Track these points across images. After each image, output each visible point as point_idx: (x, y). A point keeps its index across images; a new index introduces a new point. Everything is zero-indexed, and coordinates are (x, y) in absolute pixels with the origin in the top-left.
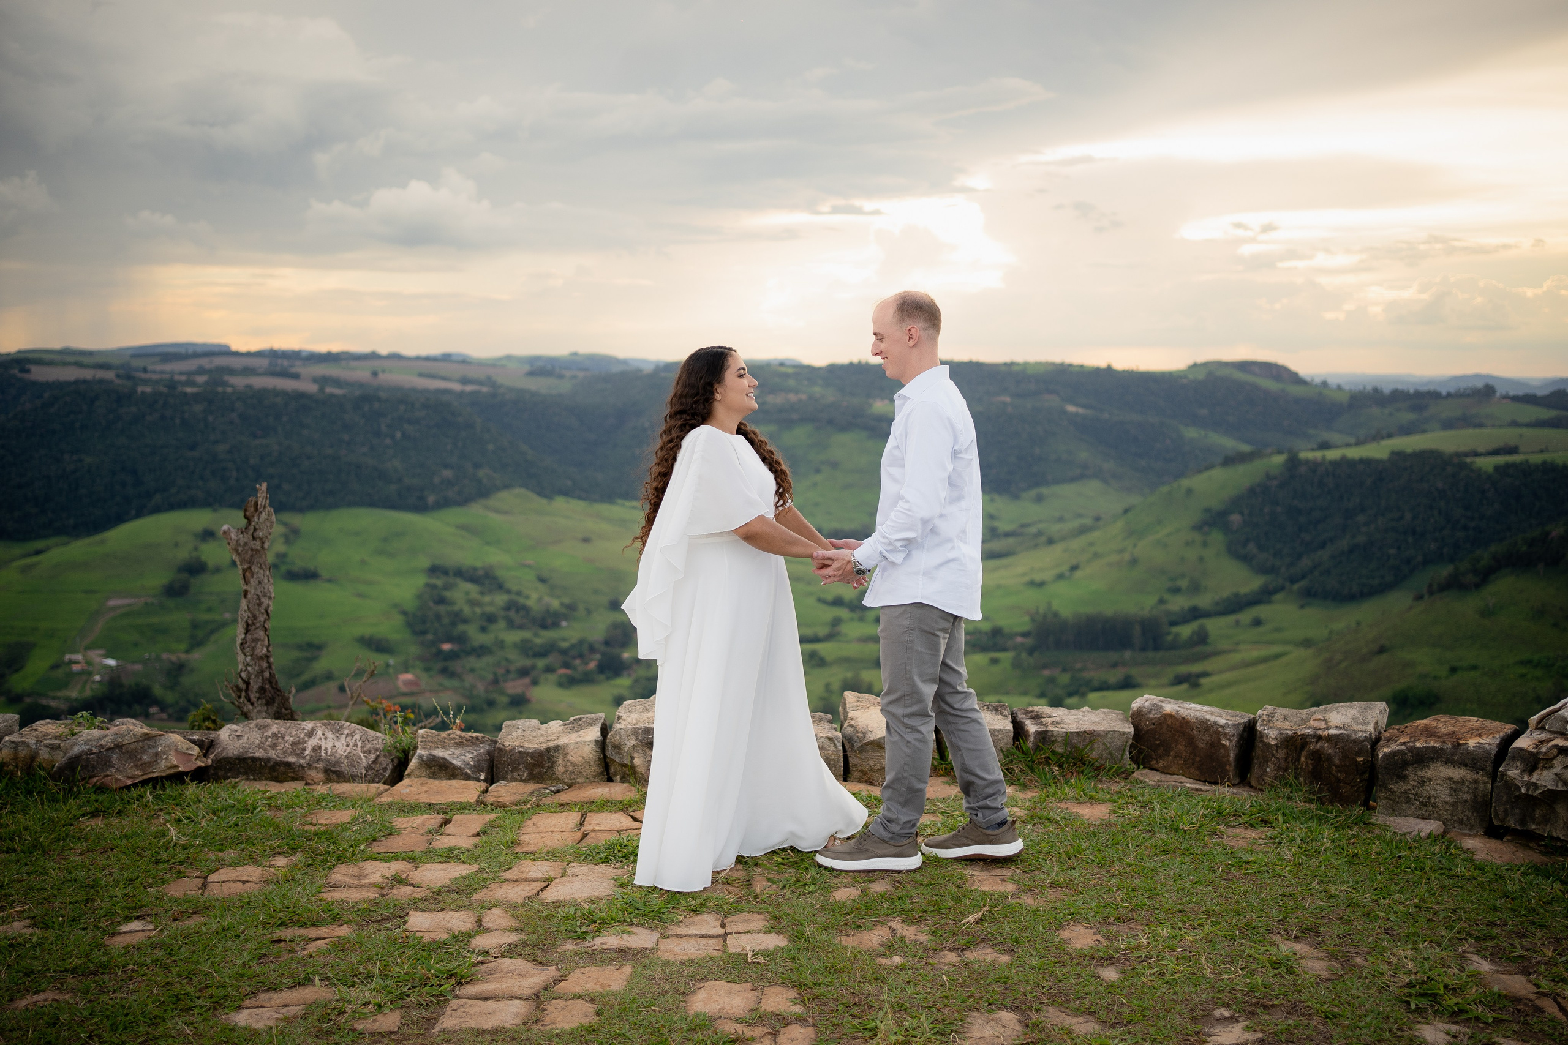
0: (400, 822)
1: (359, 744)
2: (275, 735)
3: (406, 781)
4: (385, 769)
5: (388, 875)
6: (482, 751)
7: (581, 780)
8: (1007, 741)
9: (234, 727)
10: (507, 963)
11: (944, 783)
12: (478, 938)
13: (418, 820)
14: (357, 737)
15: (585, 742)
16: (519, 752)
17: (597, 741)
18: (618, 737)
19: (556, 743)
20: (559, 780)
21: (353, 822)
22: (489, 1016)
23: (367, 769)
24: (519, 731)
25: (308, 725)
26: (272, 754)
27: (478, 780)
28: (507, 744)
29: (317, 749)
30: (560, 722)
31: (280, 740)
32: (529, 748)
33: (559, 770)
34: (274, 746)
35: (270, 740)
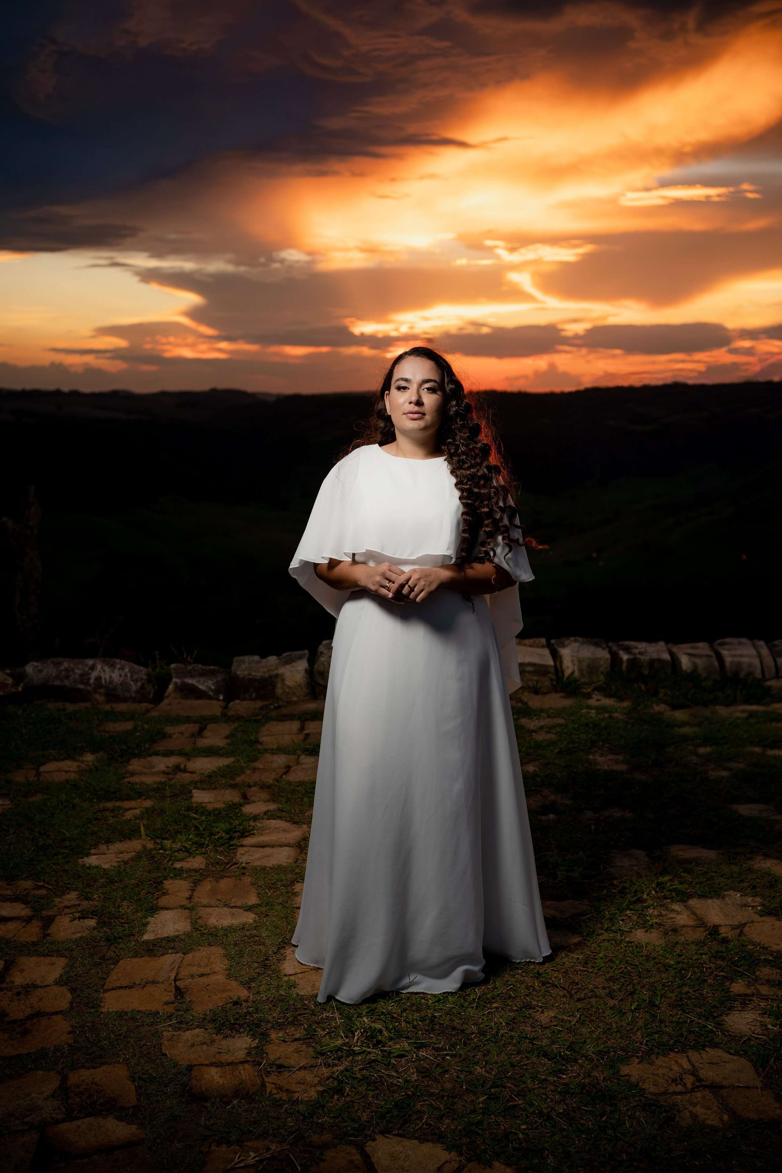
0: (169, 729)
1: (129, 675)
2: (66, 670)
3: (166, 701)
4: (149, 693)
5: (170, 766)
6: (219, 679)
7: (295, 699)
8: (605, 666)
9: (36, 664)
10: (273, 823)
11: (561, 697)
12: (247, 806)
13: (183, 728)
14: (127, 670)
15: (297, 672)
16: (249, 679)
17: (306, 671)
18: (322, 667)
19: (276, 672)
20: (280, 699)
21: (135, 729)
22: (269, 858)
23: (138, 692)
24: (247, 664)
25: (90, 662)
26: (67, 683)
27: (218, 700)
28: (239, 673)
29: (98, 679)
30: (275, 657)
31: (71, 673)
32: (256, 676)
33: (279, 691)
34: (67, 677)
35: (63, 673)
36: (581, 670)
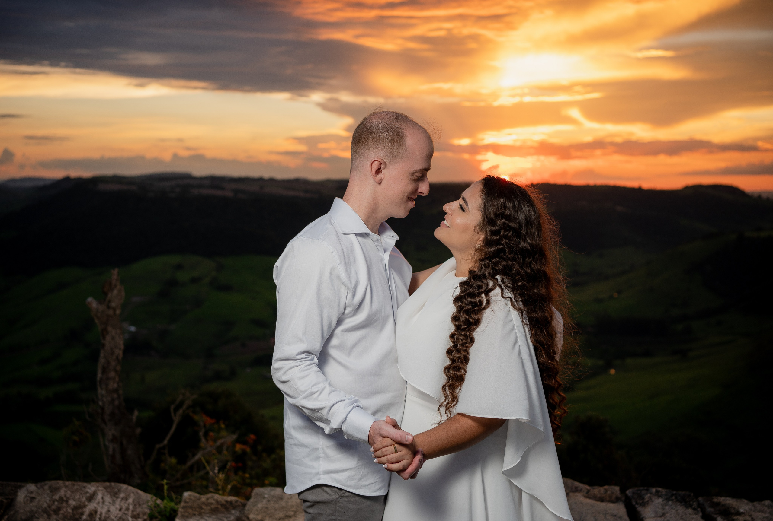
1: (131, 507)
2: (61, 500)
14: (130, 500)
28: (251, 517)
29: (93, 513)
31: (64, 504)
35: (56, 503)
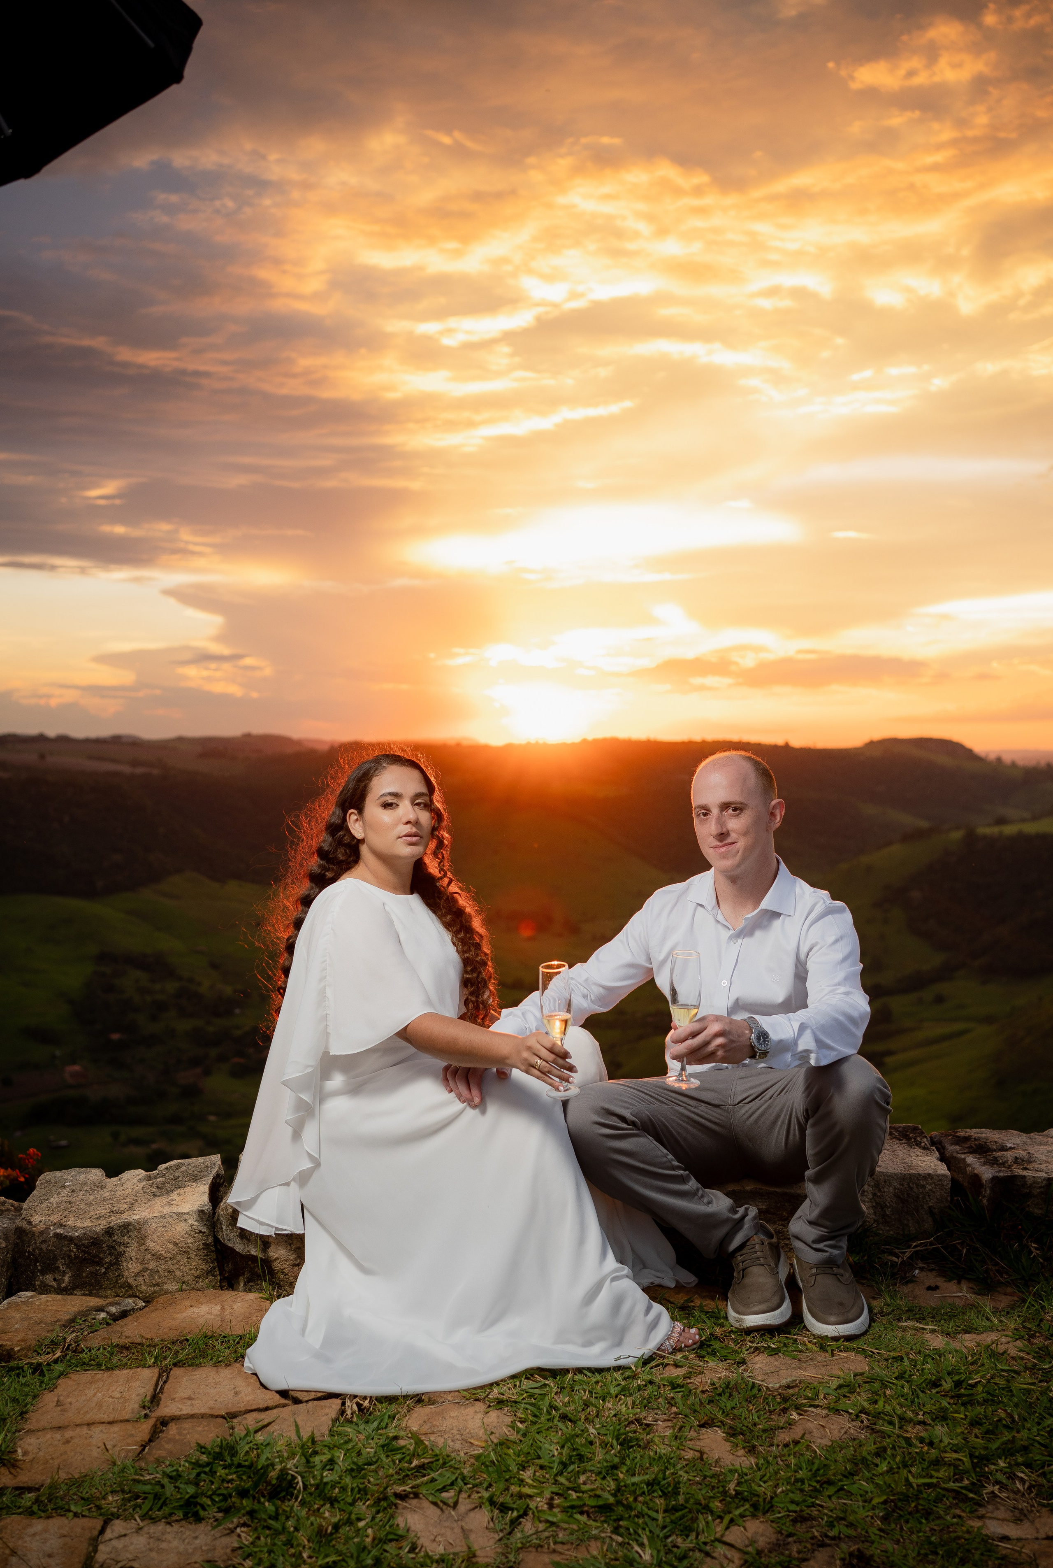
7: (172, 1287)
8: (935, 1194)
15: (179, 1214)
16: (57, 1235)
17: (201, 1212)
19: (125, 1217)
20: (130, 1291)
24: (65, 1192)
28: (36, 1219)
30: (141, 1173)
32: (77, 1228)
33: (131, 1268)
36: (879, 1206)
